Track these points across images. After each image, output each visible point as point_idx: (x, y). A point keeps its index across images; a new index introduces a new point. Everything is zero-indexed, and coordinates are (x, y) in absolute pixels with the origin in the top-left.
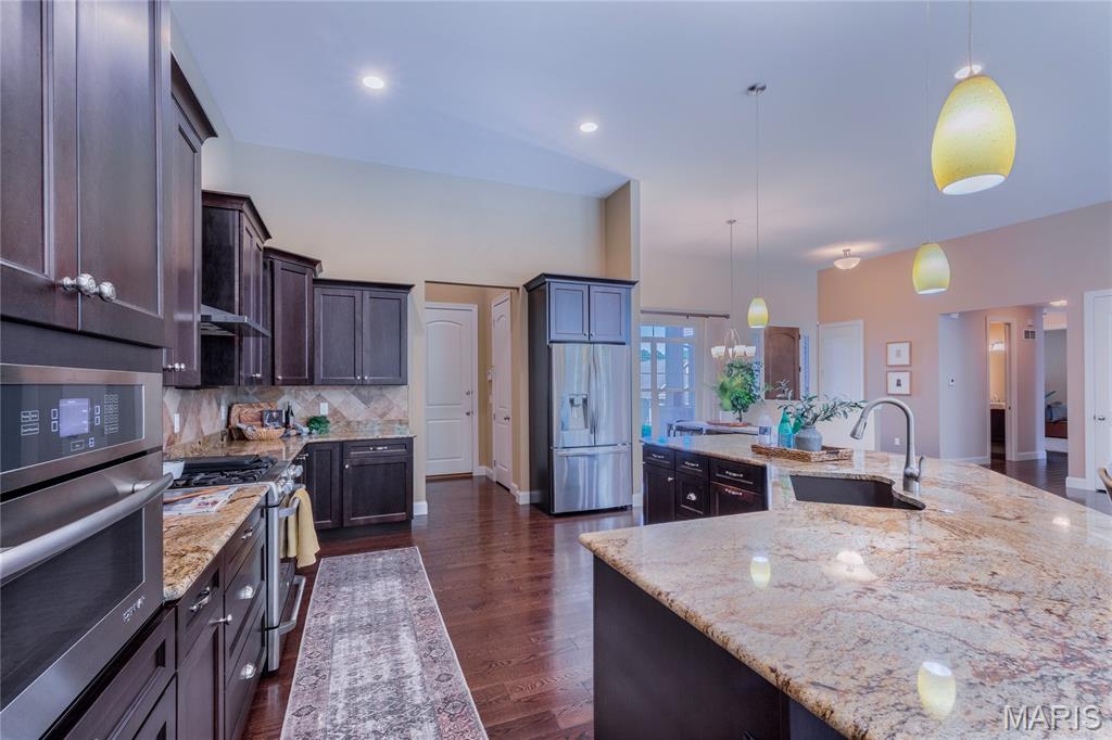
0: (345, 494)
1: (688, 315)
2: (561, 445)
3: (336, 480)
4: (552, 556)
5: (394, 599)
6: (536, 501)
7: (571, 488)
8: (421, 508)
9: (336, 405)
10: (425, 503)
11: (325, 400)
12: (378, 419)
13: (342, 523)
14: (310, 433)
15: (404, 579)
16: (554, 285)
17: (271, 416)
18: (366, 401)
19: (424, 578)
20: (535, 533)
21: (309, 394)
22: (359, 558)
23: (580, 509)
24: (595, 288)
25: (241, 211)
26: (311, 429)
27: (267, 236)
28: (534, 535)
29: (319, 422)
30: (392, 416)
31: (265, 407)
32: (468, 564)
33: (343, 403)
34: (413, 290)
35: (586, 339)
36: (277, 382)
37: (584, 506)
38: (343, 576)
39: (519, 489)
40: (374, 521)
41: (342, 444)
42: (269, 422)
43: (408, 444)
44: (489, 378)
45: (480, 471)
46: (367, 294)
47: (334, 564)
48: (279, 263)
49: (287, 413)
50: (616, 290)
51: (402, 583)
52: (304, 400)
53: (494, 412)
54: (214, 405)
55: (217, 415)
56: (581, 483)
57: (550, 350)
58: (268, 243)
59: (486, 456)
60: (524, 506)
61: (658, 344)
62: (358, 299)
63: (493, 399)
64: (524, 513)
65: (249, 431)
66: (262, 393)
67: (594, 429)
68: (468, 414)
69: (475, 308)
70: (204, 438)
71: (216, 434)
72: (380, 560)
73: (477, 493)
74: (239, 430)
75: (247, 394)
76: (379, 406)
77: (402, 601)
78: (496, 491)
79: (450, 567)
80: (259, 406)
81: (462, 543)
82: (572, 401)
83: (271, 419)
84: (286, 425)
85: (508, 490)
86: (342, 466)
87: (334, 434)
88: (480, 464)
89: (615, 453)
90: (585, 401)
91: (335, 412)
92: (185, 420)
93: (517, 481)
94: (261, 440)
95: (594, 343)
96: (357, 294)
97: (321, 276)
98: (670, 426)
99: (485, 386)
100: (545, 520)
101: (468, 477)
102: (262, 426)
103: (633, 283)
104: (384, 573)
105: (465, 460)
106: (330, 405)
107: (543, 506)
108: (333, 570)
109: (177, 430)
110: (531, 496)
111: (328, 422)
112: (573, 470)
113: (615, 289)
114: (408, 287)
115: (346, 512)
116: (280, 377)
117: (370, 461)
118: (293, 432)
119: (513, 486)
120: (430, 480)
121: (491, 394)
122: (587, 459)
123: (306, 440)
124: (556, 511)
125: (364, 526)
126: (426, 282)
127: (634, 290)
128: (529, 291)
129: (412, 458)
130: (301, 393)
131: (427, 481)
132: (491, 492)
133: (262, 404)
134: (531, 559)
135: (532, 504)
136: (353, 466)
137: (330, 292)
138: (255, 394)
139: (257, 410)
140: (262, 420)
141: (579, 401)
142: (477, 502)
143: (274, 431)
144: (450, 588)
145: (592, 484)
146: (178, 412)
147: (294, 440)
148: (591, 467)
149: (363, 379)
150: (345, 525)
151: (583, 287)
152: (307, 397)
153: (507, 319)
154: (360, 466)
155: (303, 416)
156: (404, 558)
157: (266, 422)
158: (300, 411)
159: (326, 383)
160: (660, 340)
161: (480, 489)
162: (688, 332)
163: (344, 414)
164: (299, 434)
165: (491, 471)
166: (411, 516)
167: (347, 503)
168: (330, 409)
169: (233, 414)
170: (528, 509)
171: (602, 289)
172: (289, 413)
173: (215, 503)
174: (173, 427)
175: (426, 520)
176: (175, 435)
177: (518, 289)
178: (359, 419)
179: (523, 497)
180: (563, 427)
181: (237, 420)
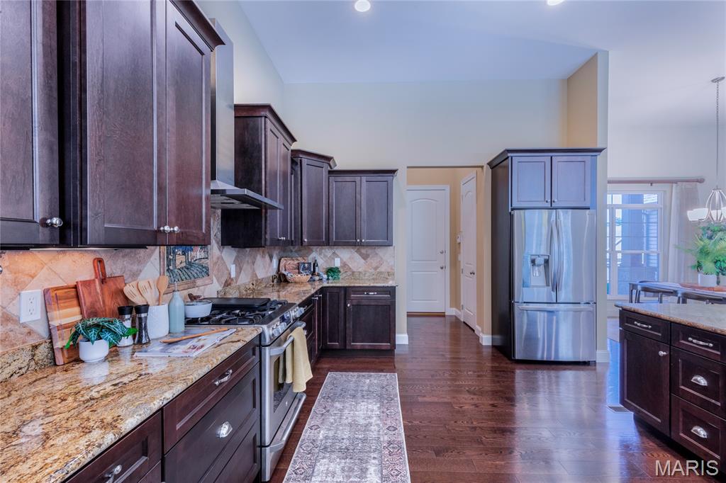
0: (347, 325)
1: (652, 183)
2: (520, 301)
3: (342, 315)
4: (513, 405)
5: (370, 424)
6: (498, 343)
7: (531, 339)
8: (402, 338)
9: (344, 260)
10: (406, 336)
11: (338, 256)
12: (373, 270)
13: (345, 346)
14: (328, 279)
15: (382, 405)
16: (517, 159)
17: (304, 267)
18: (365, 257)
19: (398, 406)
20: (497, 376)
21: (328, 252)
22: (353, 376)
23: (539, 357)
24: (558, 158)
25: (266, 117)
26: (328, 276)
27: (294, 140)
28: (496, 379)
29: (334, 272)
30: (382, 269)
31: (301, 260)
32: (436, 400)
33: (350, 258)
34: (398, 173)
35: (548, 205)
36: (304, 244)
37: (543, 357)
38: (338, 391)
39: (482, 332)
40: (367, 347)
41: (346, 289)
42: (303, 270)
43: (391, 291)
44: (458, 241)
45: (451, 311)
46: (364, 179)
47: (336, 379)
48: (305, 161)
49: (314, 264)
50: (580, 159)
51: (379, 408)
52: (325, 256)
53: (462, 267)
54: (267, 258)
55: (270, 265)
56: (540, 336)
57: (512, 216)
58: (295, 146)
59: (455, 300)
60: (487, 347)
61: (617, 210)
62: (358, 183)
63: (461, 258)
64: (487, 353)
65: (289, 276)
66: (300, 250)
67: (556, 287)
68: (442, 268)
69: (448, 188)
70: (257, 281)
71: (268, 278)
72: (368, 381)
73: (448, 331)
74: (284, 275)
75: (292, 251)
76: (373, 261)
77: (376, 428)
78: (463, 329)
79: (420, 399)
80: (297, 260)
81: (432, 376)
82: (533, 262)
83: (304, 269)
84: (313, 273)
85: (474, 331)
86: (345, 305)
87: (342, 282)
88: (451, 307)
89: (575, 311)
90: (547, 262)
91: (344, 265)
92: (241, 269)
93: (480, 324)
94: (296, 283)
95: (556, 209)
96: (358, 179)
97: (336, 168)
98: (633, 286)
99: (455, 248)
100: (506, 364)
101: (442, 315)
102: (299, 273)
103: (600, 151)
104: (367, 395)
105: (440, 303)
106: (341, 259)
107: (504, 349)
108: (333, 384)
109: (233, 275)
110: (493, 340)
111: (340, 272)
112: (532, 323)
113: (579, 157)
114: (393, 172)
115: (348, 339)
116: (306, 240)
117: (364, 302)
118: (317, 278)
119: (477, 328)
120: (410, 315)
121: (460, 253)
122: (546, 314)
123: (325, 284)
124: (518, 356)
125: (360, 350)
126: (408, 167)
127: (600, 157)
128: (492, 168)
129: (395, 301)
130: (323, 251)
131: (408, 316)
132: (460, 330)
133: (299, 258)
134: (493, 405)
135: (493, 346)
136: (353, 305)
137: (339, 179)
138: (296, 252)
139: (296, 262)
140: (299, 269)
141: (540, 261)
142: (448, 339)
143: (305, 277)
144: (417, 422)
145: (552, 337)
146: (234, 263)
147: (317, 283)
148: (550, 322)
149: (361, 241)
150: (348, 347)
151: (545, 158)
152: (326, 254)
153: (473, 194)
154: (358, 306)
155: (324, 267)
156: (385, 383)
157: (301, 271)
158: (323, 264)
159: (336, 244)
160: (618, 207)
161: (451, 327)
162: (650, 198)
163: (350, 266)
164: (321, 280)
165: (460, 313)
166: (394, 346)
167: (349, 332)
168: (341, 262)
169: (281, 265)
170: (490, 350)
171: (565, 159)
172: (315, 265)
173: (202, 346)
174: (230, 274)
175: (407, 349)
176: (232, 280)
177: (482, 167)
178: (360, 270)
179: (486, 340)
180: (525, 285)
181: (284, 269)
